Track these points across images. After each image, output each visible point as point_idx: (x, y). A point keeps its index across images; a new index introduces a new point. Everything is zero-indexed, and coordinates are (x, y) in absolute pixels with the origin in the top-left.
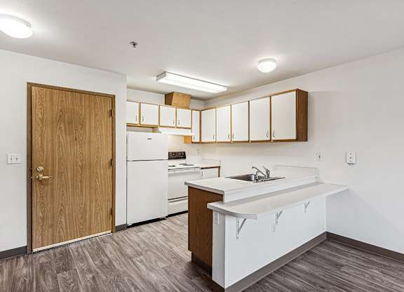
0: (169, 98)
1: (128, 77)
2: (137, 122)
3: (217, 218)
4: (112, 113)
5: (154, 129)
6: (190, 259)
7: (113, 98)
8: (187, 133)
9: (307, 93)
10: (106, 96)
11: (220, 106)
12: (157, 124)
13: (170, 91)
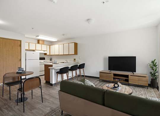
0: (38, 41)
1: (25, 35)
2: (28, 49)
3: (51, 70)
4: (20, 46)
5: (34, 51)
6: (45, 82)
7: (21, 41)
8: (45, 52)
9: (77, 43)
10: (19, 40)
11: (56, 44)
12: (35, 49)
13: (39, 39)
